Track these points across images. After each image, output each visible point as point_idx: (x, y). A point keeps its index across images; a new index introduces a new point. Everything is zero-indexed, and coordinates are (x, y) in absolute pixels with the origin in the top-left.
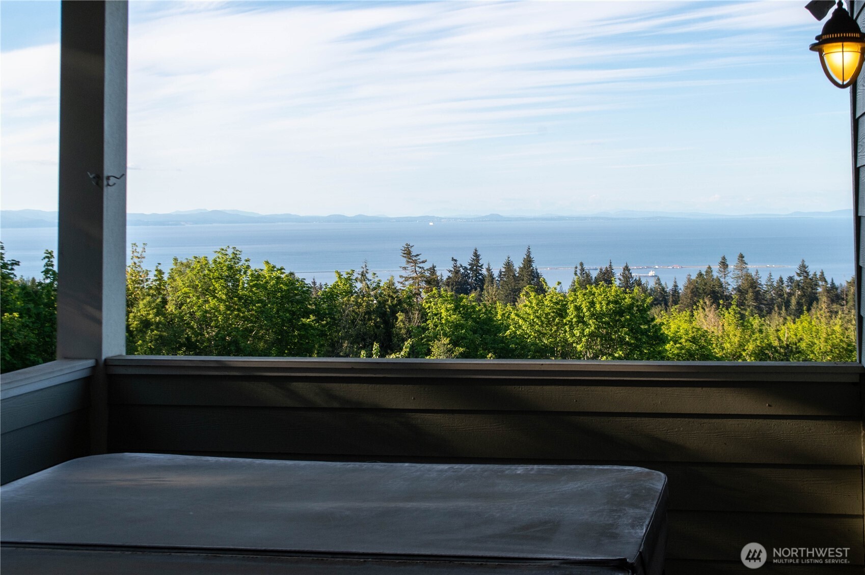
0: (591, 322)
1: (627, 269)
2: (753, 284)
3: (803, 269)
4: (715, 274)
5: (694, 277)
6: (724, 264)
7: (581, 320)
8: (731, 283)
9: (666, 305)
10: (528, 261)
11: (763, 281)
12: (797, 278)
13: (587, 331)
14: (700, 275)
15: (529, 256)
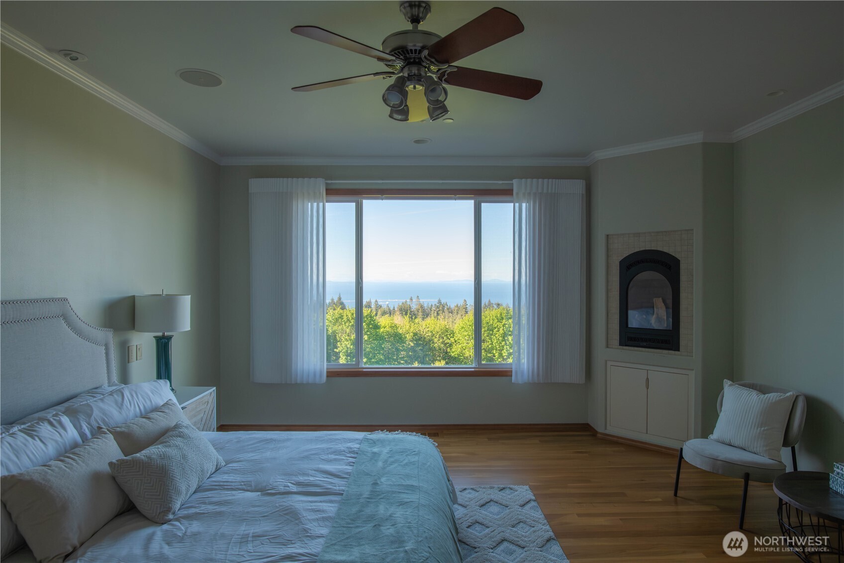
0: (352, 321)
1: (376, 301)
2: (422, 307)
3: (440, 302)
4: (408, 303)
5: (401, 304)
6: (411, 299)
7: (348, 320)
8: (414, 307)
9: (390, 314)
10: (340, 299)
11: (425, 305)
12: (437, 304)
13: (350, 324)
14: (403, 303)
15: (340, 297)
